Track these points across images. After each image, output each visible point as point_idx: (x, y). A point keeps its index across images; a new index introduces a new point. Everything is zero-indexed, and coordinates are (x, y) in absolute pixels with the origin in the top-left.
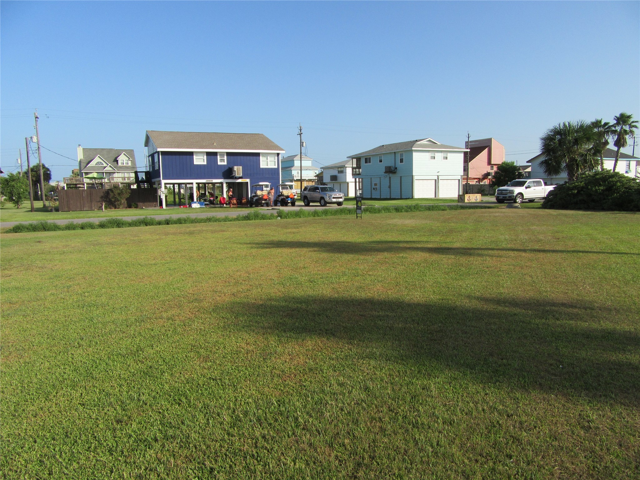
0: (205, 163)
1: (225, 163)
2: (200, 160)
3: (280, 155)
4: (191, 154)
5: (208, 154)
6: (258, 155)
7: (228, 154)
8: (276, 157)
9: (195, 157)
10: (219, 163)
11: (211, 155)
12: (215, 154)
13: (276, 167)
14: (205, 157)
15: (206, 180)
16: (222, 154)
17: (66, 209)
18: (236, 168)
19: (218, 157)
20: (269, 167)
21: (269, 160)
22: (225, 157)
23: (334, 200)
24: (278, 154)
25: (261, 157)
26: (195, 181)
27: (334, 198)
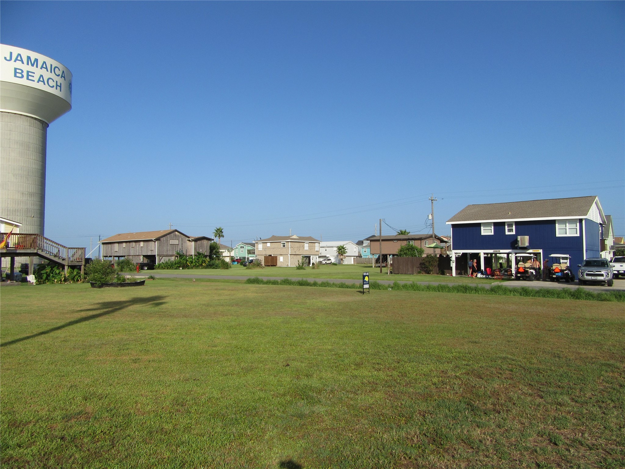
0: (493, 234)
1: (514, 233)
2: (487, 231)
3: (584, 222)
4: (479, 225)
5: (495, 224)
6: (554, 222)
7: (517, 223)
8: (578, 224)
9: (482, 228)
10: (507, 233)
11: (499, 226)
12: (503, 224)
13: (578, 235)
14: (493, 227)
15: (493, 250)
16: (510, 225)
18: (519, 238)
19: (506, 227)
20: (568, 235)
21: (567, 228)
22: (514, 227)
23: (589, 278)
24: (581, 221)
25: (557, 225)
26: (482, 253)
27: (587, 275)
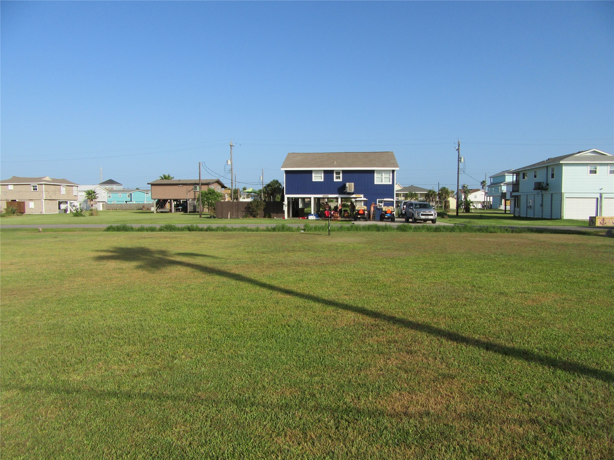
0: (322, 180)
1: (341, 180)
2: (317, 178)
3: (395, 172)
4: (310, 172)
5: (325, 172)
6: (373, 172)
7: (344, 172)
8: (391, 174)
9: (313, 174)
10: (335, 180)
11: (328, 174)
12: (332, 172)
13: (391, 183)
14: (323, 174)
15: (322, 195)
16: (338, 173)
17: (220, 217)
18: (347, 185)
19: (335, 174)
20: (384, 183)
21: (383, 177)
22: (341, 174)
23: (423, 217)
24: (393, 171)
25: (375, 174)
26: (313, 196)
27: (422, 215)
